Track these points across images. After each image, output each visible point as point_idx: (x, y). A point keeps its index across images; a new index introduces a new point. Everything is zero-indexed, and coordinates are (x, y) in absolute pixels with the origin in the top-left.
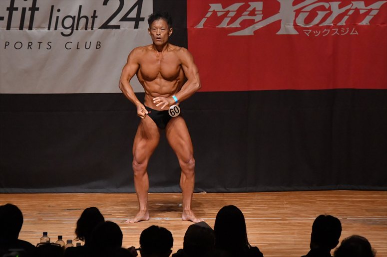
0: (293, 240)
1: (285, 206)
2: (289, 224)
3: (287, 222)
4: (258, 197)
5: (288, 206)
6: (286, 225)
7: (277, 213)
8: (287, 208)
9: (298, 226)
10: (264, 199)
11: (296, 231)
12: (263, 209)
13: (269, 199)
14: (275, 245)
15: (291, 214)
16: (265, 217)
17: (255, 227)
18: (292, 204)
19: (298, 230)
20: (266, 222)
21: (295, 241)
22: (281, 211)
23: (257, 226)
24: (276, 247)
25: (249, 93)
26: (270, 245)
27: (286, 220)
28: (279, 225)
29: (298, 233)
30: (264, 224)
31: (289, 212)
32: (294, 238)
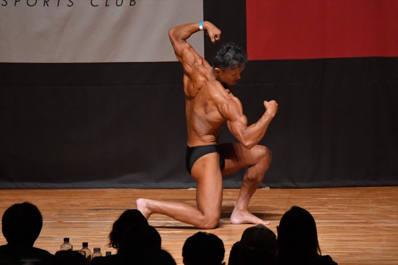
0: (381, 248)
1: (370, 205)
2: (375, 228)
3: (373, 225)
4: (335, 194)
5: (374, 205)
6: (371, 230)
7: (360, 215)
8: (372, 208)
9: (388, 231)
10: (344, 197)
11: (384, 238)
12: (343, 209)
13: (350, 197)
14: (357, 254)
15: (378, 215)
16: (345, 219)
17: (332, 232)
18: (379, 202)
19: (387, 235)
20: (345, 225)
21: (383, 250)
22: (365, 212)
23: (334, 230)
24: (358, 258)
25: (324, 61)
26: (351, 255)
27: (371, 223)
28: (362, 230)
29: (386, 240)
30: (343, 228)
31: (376, 213)
32: (382, 246)
